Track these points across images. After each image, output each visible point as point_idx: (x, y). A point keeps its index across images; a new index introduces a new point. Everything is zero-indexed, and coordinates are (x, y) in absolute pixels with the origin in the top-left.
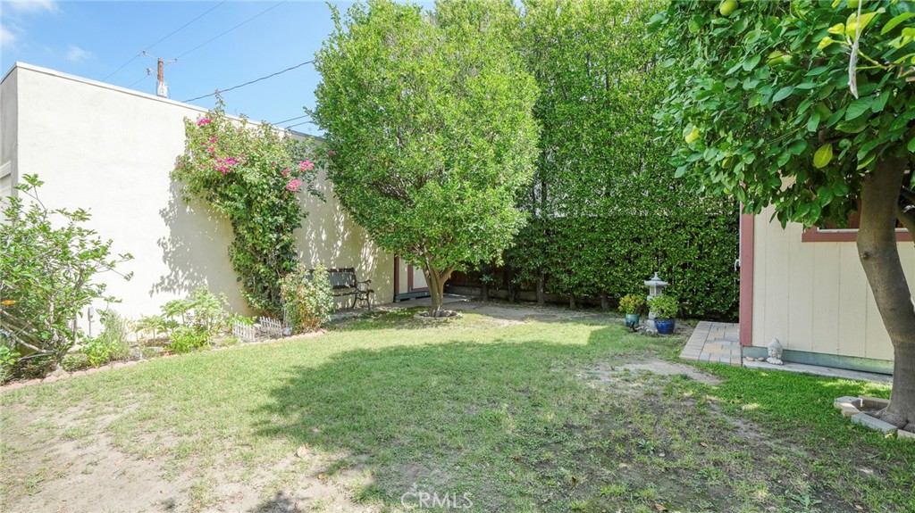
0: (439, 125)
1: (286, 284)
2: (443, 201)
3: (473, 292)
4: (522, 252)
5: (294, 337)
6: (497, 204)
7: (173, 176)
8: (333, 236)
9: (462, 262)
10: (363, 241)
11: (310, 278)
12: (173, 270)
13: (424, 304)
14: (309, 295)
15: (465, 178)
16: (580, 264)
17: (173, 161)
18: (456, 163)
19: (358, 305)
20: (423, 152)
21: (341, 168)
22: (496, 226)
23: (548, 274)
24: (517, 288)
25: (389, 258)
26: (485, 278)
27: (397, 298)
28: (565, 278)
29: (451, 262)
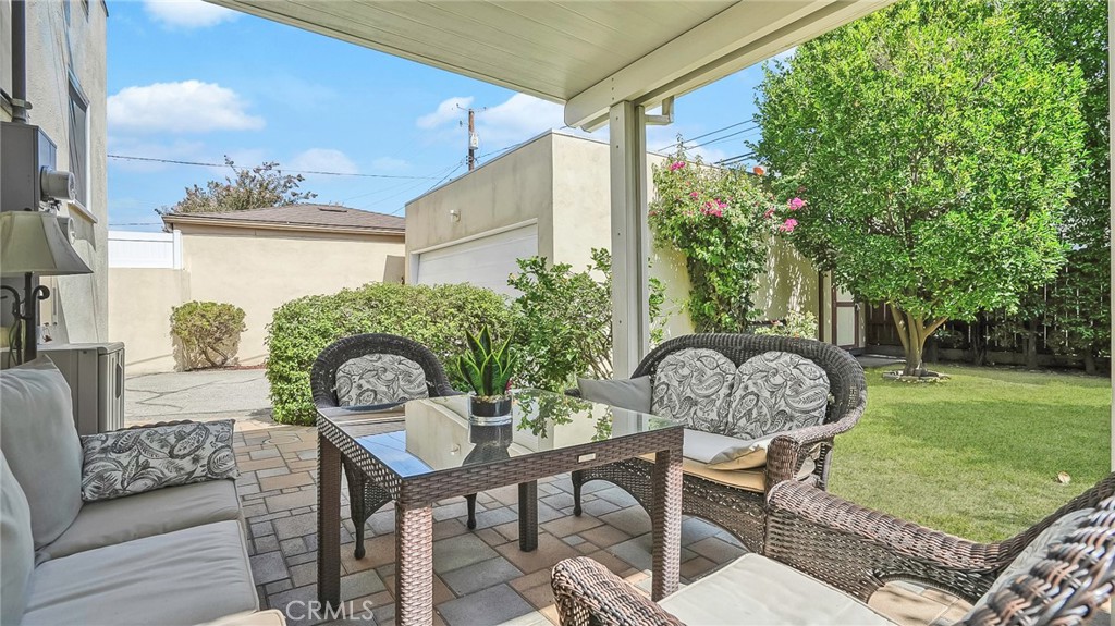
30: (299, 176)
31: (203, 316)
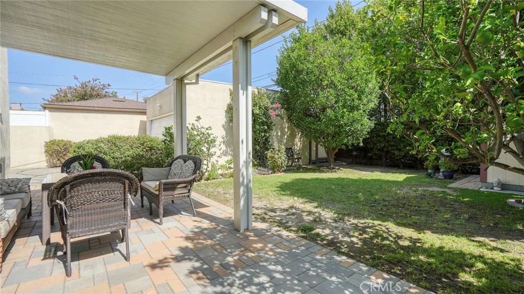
0: (332, 85)
1: (269, 154)
2: (334, 118)
3: (348, 160)
4: (373, 140)
5: (273, 175)
6: (359, 118)
7: (226, 112)
8: (283, 134)
9: (343, 144)
10: (296, 136)
11: (279, 151)
12: (226, 148)
13: (324, 165)
14: (279, 158)
15: (345, 108)
16: (404, 145)
17: (226, 106)
18: (340, 102)
19: (293, 165)
20: (326, 97)
21: (288, 104)
22: (359, 128)
23: (387, 151)
24: (371, 158)
25: (307, 143)
26: (355, 153)
27: (311, 162)
28: (397, 153)
29: (338, 144)
30: (109, 84)
31: (58, 145)
